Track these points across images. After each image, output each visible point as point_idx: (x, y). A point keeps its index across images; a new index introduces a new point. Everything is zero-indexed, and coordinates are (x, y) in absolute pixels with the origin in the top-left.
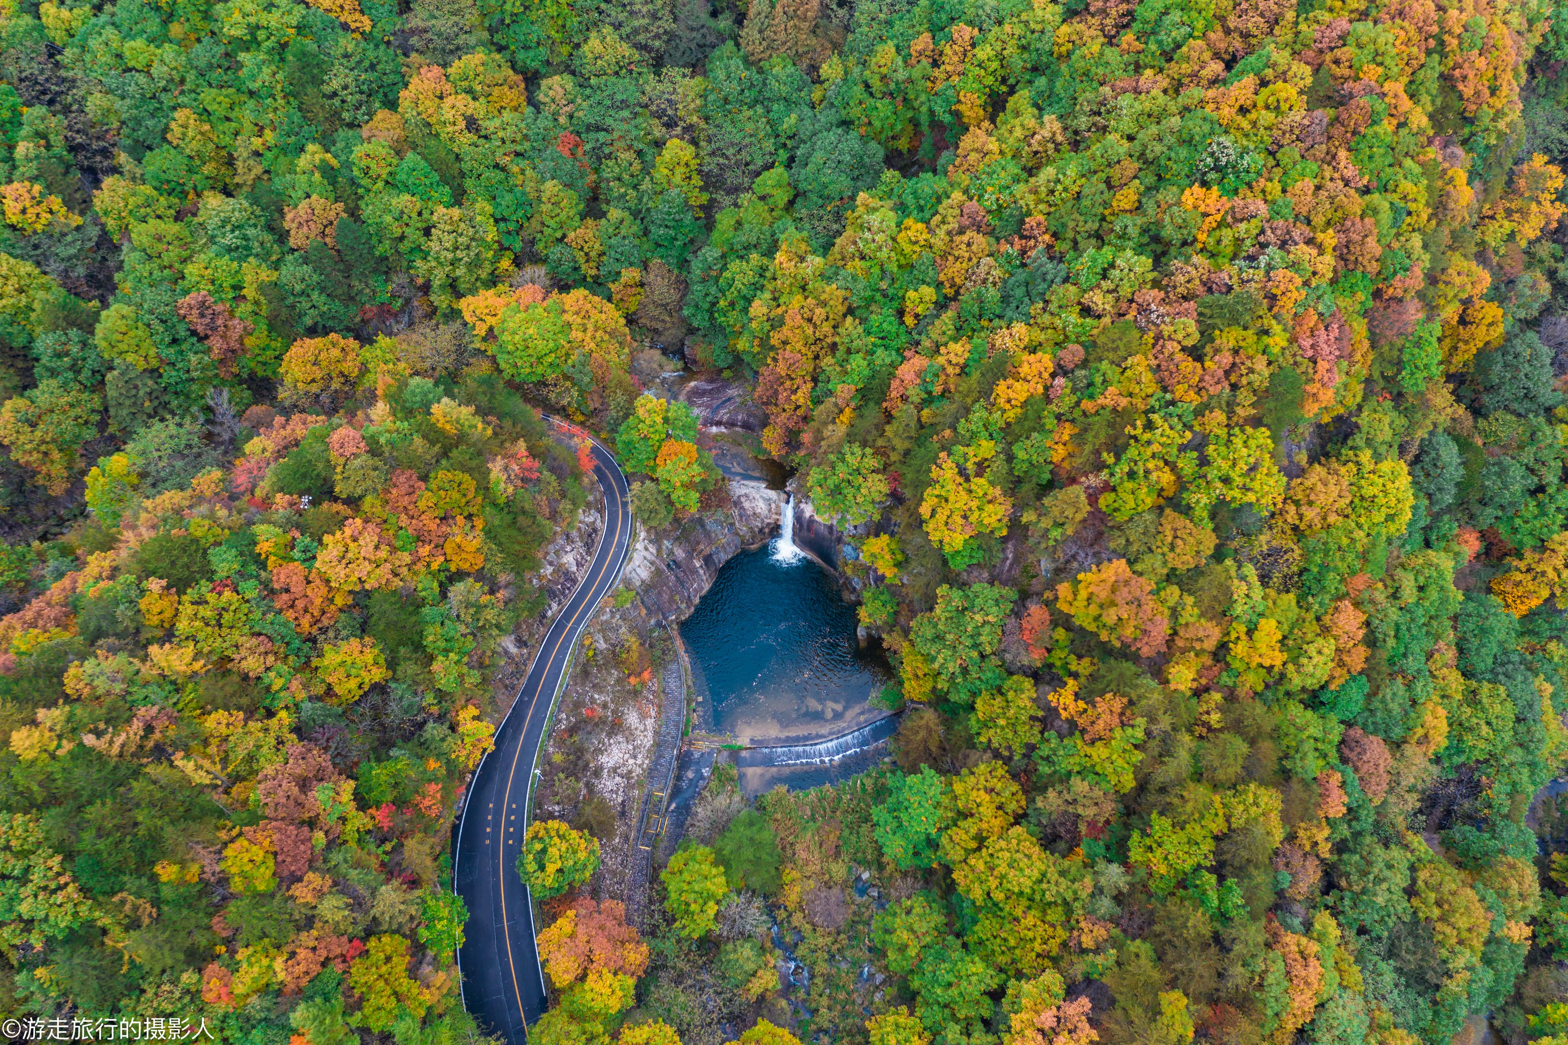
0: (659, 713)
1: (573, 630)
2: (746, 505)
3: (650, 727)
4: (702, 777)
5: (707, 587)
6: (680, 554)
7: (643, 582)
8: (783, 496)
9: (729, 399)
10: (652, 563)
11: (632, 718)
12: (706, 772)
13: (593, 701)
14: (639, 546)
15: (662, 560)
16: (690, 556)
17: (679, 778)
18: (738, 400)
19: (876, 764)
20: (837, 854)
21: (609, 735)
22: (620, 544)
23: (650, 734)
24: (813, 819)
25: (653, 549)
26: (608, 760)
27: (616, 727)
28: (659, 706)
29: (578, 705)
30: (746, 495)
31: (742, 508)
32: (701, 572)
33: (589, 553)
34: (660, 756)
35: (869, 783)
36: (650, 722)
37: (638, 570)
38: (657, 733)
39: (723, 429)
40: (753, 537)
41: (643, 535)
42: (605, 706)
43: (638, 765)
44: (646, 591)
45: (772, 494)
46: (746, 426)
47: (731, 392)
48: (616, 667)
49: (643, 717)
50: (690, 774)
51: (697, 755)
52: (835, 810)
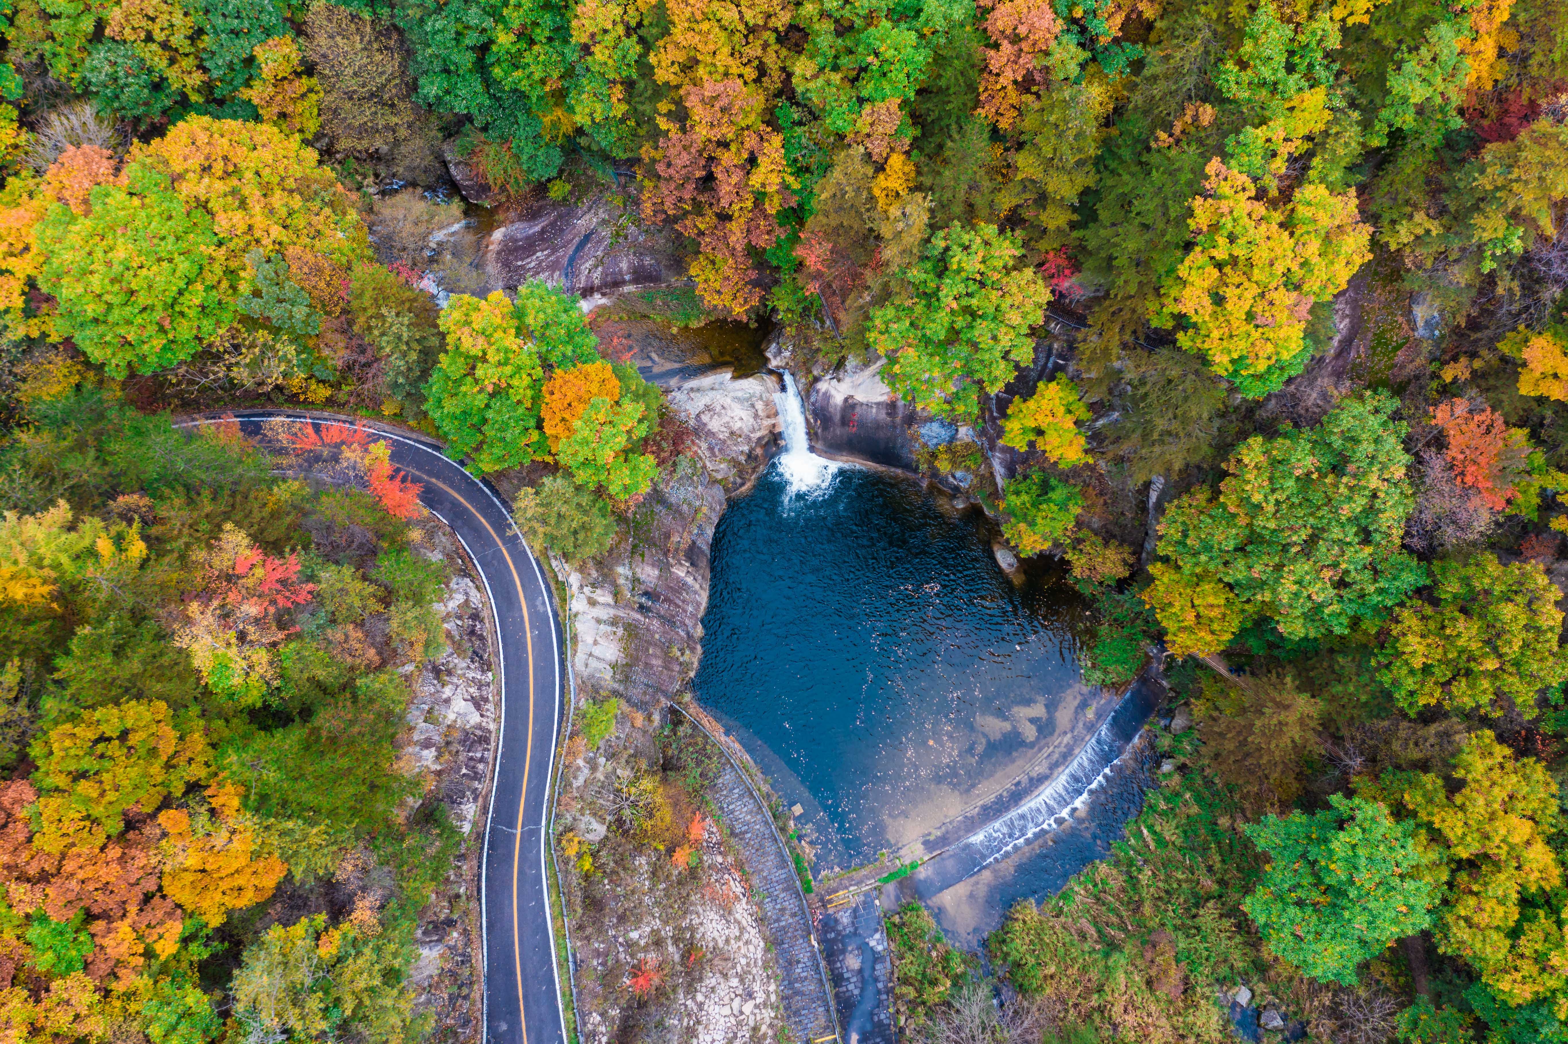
0: (745, 879)
1: (531, 835)
2: (714, 425)
3: (746, 920)
4: (877, 958)
5: (703, 598)
6: (649, 574)
7: (614, 666)
8: (771, 381)
9: (587, 238)
10: (614, 622)
11: (711, 928)
12: (877, 942)
13: (630, 945)
14: (578, 604)
15: (628, 606)
16: (664, 568)
17: (837, 979)
18: (606, 232)
19: (1155, 785)
20: (1188, 988)
21: (691, 990)
22: (539, 619)
23: (752, 933)
24: (1112, 946)
25: (604, 597)
27: (694, 962)
28: (740, 866)
29: (609, 978)
30: (708, 408)
31: (710, 434)
32: (690, 580)
33: (485, 666)
34: (791, 963)
35: (1170, 831)
36: (742, 911)
37: (597, 651)
38: (761, 921)
39: (599, 300)
40: (741, 473)
41: (574, 579)
42: (658, 943)
43: (761, 1007)
44: (626, 680)
45: (751, 385)
46: (640, 276)
47: (585, 222)
48: (639, 849)
49: (726, 911)
50: (853, 962)
51: (845, 919)
52: (1137, 907)
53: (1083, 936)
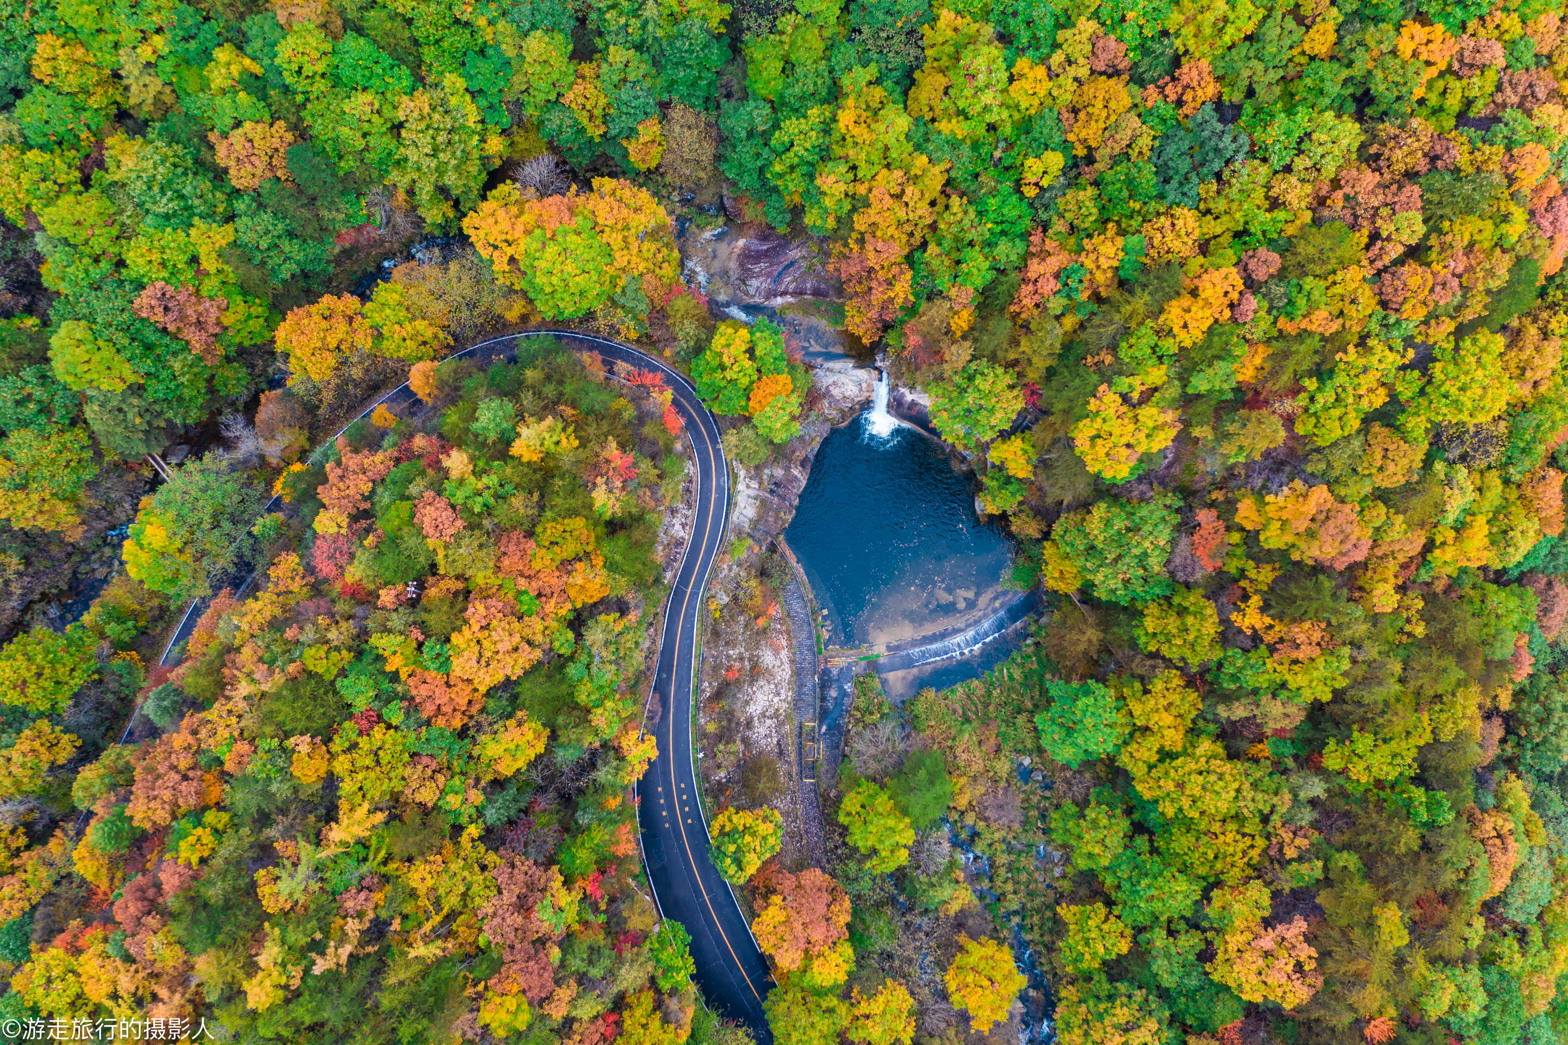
0: (789, 640)
1: (694, 594)
2: (835, 392)
3: (785, 660)
4: (845, 694)
5: (804, 483)
6: (779, 473)
7: (751, 520)
8: (875, 373)
9: (792, 264)
10: (756, 498)
11: (768, 658)
12: (848, 687)
13: (728, 657)
14: (741, 487)
15: (765, 489)
16: (787, 469)
17: (823, 699)
18: (804, 264)
19: (1019, 649)
20: (998, 750)
21: (751, 684)
22: (720, 490)
23: (786, 666)
24: (968, 721)
25: (754, 484)
26: (754, 710)
27: (756, 672)
28: (788, 632)
29: (716, 668)
31: (831, 396)
32: (799, 475)
33: (690, 507)
34: (802, 685)
35: (1017, 674)
36: (784, 654)
37: (745, 512)
38: (792, 661)
39: (789, 299)
40: (843, 417)
41: (742, 473)
42: (741, 659)
43: (782, 701)
44: (754, 528)
45: (862, 373)
46: (816, 292)
47: (794, 253)
48: (741, 613)
49: (776, 652)
50: (833, 693)
51: (835, 672)
52: (987, 705)
53: (954, 712)
